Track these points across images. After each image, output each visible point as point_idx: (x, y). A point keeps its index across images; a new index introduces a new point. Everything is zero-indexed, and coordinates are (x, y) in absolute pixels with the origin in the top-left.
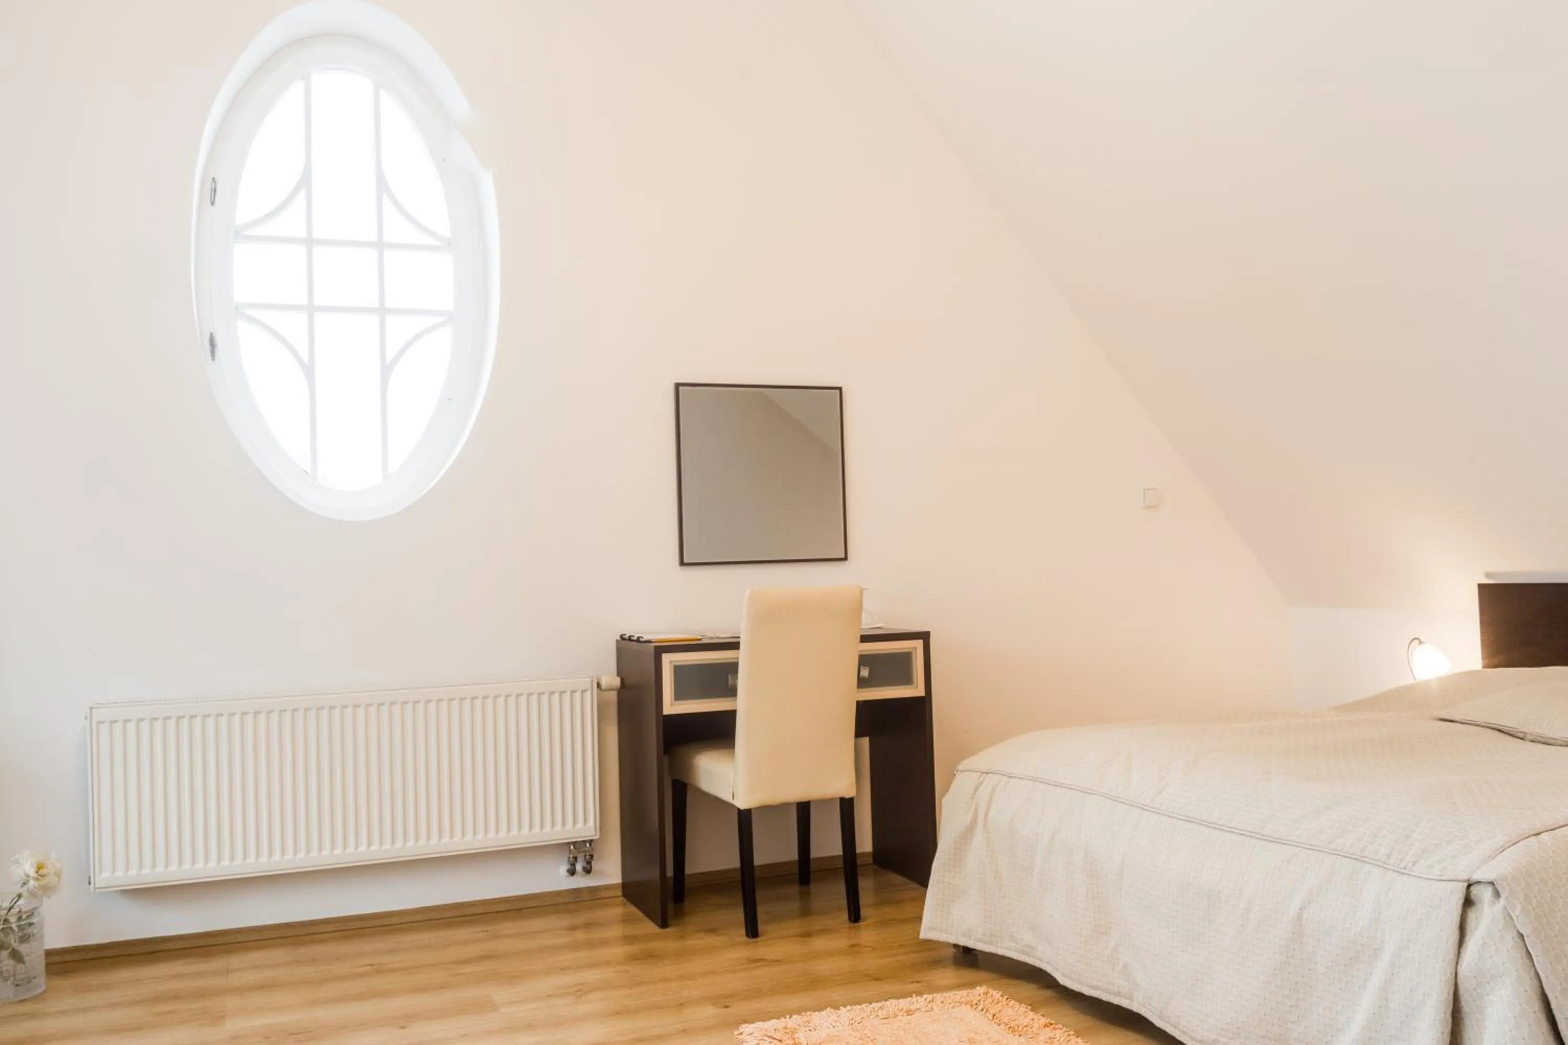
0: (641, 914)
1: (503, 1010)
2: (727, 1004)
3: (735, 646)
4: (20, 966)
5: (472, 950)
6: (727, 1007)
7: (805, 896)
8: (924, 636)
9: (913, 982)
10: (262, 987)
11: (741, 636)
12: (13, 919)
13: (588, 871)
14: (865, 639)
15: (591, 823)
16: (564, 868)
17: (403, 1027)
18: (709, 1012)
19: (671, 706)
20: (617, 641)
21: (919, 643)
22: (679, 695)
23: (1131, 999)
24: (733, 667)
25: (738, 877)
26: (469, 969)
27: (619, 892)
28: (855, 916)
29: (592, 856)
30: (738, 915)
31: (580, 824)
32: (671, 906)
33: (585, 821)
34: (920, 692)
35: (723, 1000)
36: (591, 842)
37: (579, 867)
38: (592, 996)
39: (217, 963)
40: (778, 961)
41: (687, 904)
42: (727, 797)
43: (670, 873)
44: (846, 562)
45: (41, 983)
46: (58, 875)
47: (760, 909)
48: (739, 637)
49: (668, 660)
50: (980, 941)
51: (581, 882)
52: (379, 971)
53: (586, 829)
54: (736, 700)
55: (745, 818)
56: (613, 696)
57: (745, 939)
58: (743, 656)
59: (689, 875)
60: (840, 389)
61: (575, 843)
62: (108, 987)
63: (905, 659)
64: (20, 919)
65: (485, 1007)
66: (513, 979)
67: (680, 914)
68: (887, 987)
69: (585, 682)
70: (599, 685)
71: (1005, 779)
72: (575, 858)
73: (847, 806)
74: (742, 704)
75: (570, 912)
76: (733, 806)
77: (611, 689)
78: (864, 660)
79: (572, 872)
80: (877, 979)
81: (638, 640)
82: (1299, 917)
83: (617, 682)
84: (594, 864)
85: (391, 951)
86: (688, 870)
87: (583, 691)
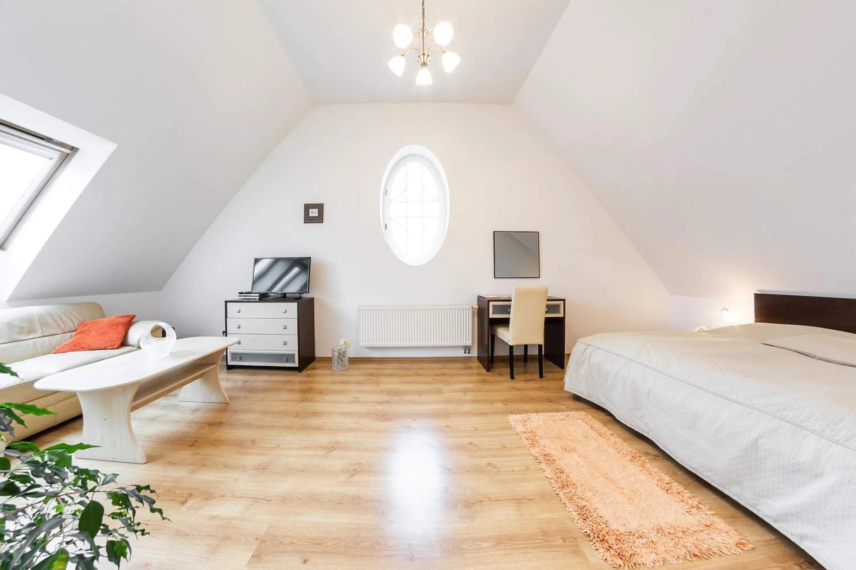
0: (482, 366)
1: (445, 394)
2: (506, 404)
3: (510, 301)
4: (342, 363)
5: (439, 372)
6: (506, 405)
7: (525, 366)
8: (564, 300)
9: (562, 405)
10: (391, 375)
11: (512, 297)
12: (341, 352)
13: (469, 353)
14: (548, 300)
15: (470, 342)
16: (463, 351)
17: (420, 395)
18: (500, 406)
19: (492, 316)
20: (478, 297)
21: (562, 302)
22: (494, 313)
23: (648, 434)
24: (509, 306)
25: (509, 358)
26: (438, 378)
27: (477, 358)
28: (541, 376)
29: (470, 350)
30: (508, 370)
31: (467, 342)
32: (490, 365)
33: (469, 341)
34: (562, 316)
35: (505, 402)
36: (470, 346)
37: (467, 351)
38: (469, 393)
39: (382, 366)
40: (520, 389)
41: (494, 365)
42: (506, 341)
43: (490, 355)
44: (539, 279)
45: (348, 366)
46: (350, 344)
47: (515, 369)
48: (511, 298)
49: (491, 304)
50: (585, 396)
51: (467, 355)
52: (417, 374)
53: (469, 343)
54: (510, 315)
55: (511, 348)
56: (476, 311)
57: (510, 379)
58: (512, 303)
59: (495, 356)
60: (538, 232)
61: (466, 346)
62: (359, 369)
63: (558, 306)
64: (343, 352)
65: (440, 392)
66: (448, 383)
67: (492, 367)
68: (555, 406)
69: (470, 307)
70: (473, 308)
71: (596, 349)
72: (466, 350)
73: (540, 346)
74: (512, 316)
75: (464, 363)
76: (508, 344)
77: (476, 309)
78: (548, 306)
79: (465, 353)
80: (551, 402)
81: (483, 297)
82: (757, 440)
83: (478, 307)
84: (471, 351)
85: (421, 369)
86: (495, 355)
87: (469, 309)
